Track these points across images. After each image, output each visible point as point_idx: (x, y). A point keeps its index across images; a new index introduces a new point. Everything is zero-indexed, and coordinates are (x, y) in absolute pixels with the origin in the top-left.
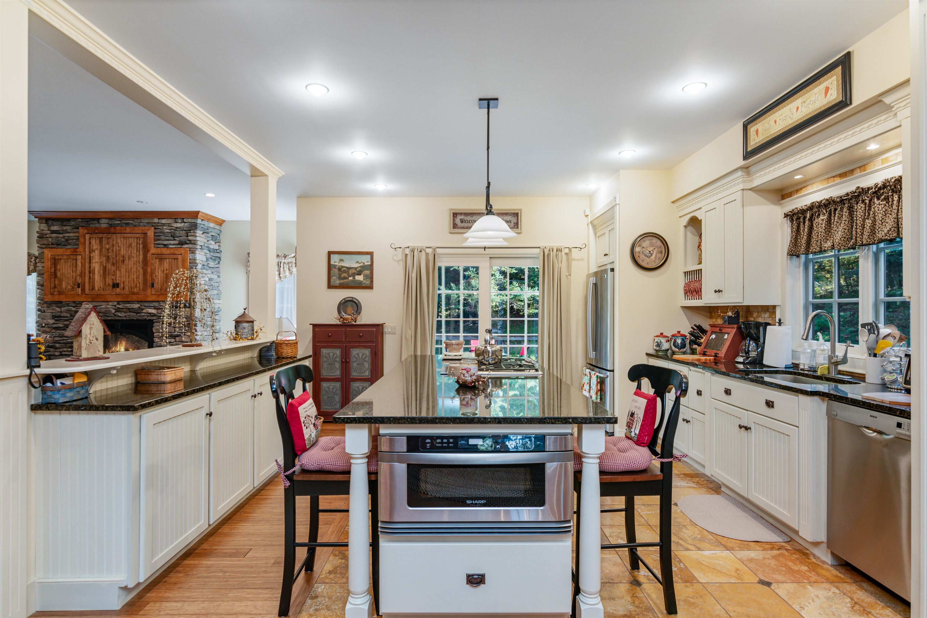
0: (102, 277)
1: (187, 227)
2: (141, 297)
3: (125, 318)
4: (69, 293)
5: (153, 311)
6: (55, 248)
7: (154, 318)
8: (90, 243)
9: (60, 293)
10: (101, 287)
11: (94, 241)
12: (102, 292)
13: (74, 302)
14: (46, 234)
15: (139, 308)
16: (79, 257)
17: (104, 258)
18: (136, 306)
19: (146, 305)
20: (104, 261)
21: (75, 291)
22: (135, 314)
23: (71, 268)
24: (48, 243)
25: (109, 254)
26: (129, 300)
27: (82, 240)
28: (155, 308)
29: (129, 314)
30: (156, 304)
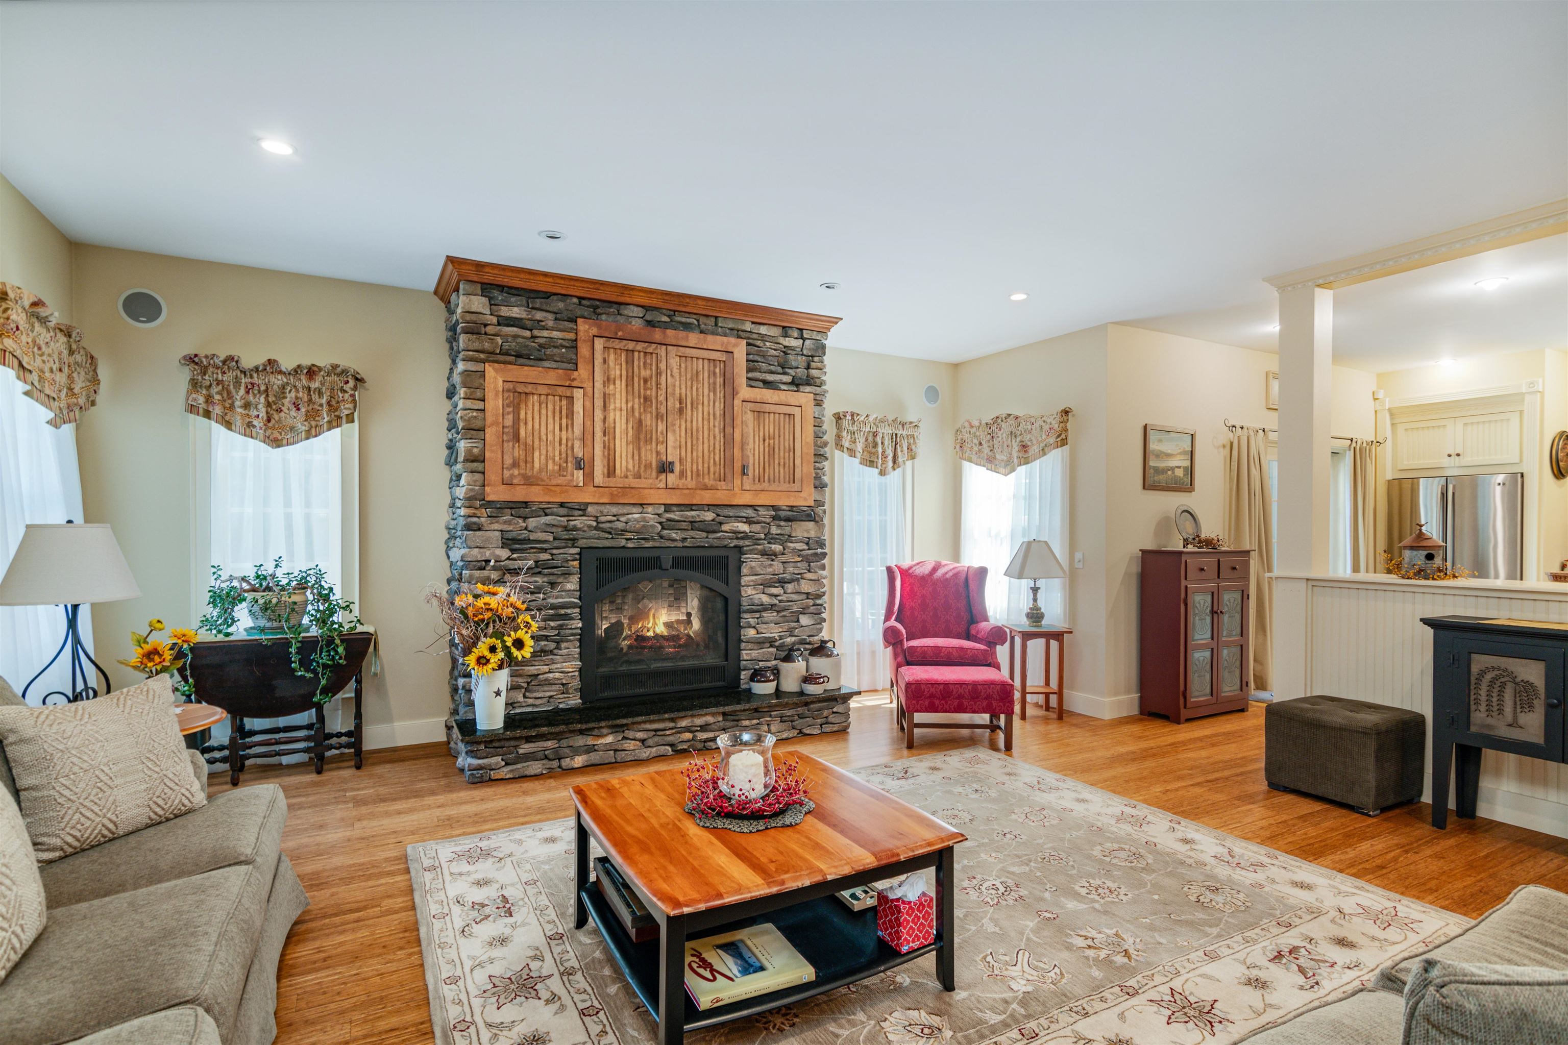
0: (631, 447)
1: (810, 349)
2: (721, 497)
3: (680, 544)
4: (554, 482)
5: (744, 527)
6: (510, 363)
7: (747, 543)
8: (605, 361)
9: (529, 481)
10: (628, 470)
11: (612, 357)
12: (634, 482)
13: (562, 505)
14: (486, 325)
15: (713, 520)
16: (578, 394)
17: (637, 400)
18: (709, 516)
19: (731, 514)
20: (636, 406)
21: (569, 477)
22: (704, 534)
23: (557, 418)
24: (491, 349)
25: (648, 392)
26: (695, 502)
27: (584, 350)
28: (749, 521)
29: (692, 533)
30: (750, 512)
